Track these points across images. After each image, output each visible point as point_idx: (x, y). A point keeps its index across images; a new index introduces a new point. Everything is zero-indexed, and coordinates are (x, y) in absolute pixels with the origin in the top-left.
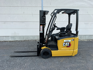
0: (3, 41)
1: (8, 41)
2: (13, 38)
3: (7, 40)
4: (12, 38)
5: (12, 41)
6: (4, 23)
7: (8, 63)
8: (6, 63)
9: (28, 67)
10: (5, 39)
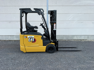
0: (8, 41)
1: (13, 41)
2: (18, 37)
3: (12, 39)
4: (16, 37)
5: (17, 41)
6: (10, 23)
7: (13, 61)
8: (11, 61)
9: (33, 66)
10: (10, 39)
